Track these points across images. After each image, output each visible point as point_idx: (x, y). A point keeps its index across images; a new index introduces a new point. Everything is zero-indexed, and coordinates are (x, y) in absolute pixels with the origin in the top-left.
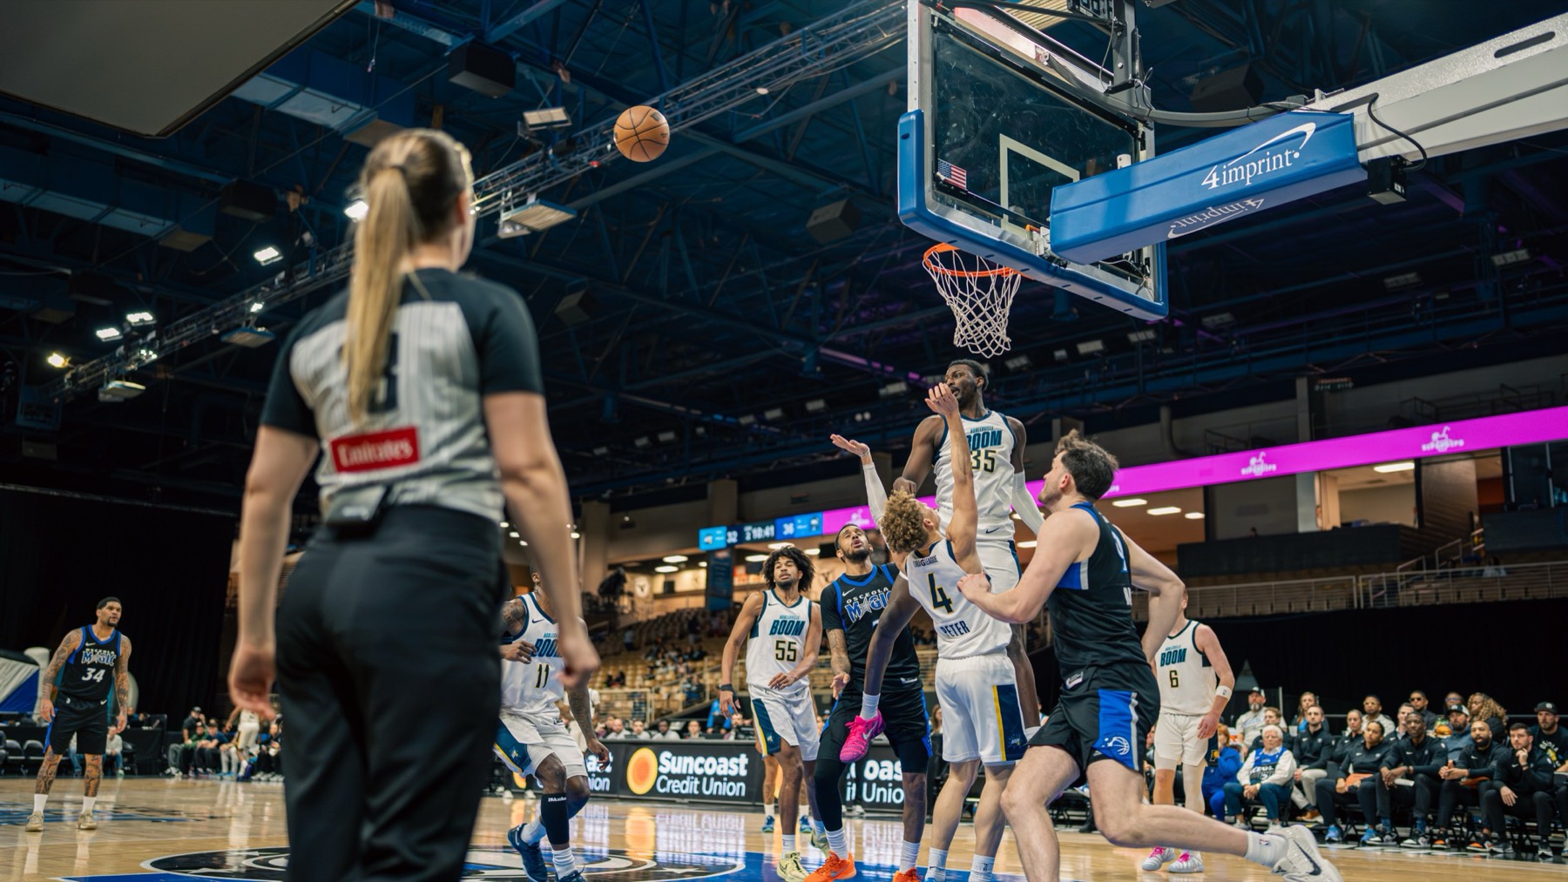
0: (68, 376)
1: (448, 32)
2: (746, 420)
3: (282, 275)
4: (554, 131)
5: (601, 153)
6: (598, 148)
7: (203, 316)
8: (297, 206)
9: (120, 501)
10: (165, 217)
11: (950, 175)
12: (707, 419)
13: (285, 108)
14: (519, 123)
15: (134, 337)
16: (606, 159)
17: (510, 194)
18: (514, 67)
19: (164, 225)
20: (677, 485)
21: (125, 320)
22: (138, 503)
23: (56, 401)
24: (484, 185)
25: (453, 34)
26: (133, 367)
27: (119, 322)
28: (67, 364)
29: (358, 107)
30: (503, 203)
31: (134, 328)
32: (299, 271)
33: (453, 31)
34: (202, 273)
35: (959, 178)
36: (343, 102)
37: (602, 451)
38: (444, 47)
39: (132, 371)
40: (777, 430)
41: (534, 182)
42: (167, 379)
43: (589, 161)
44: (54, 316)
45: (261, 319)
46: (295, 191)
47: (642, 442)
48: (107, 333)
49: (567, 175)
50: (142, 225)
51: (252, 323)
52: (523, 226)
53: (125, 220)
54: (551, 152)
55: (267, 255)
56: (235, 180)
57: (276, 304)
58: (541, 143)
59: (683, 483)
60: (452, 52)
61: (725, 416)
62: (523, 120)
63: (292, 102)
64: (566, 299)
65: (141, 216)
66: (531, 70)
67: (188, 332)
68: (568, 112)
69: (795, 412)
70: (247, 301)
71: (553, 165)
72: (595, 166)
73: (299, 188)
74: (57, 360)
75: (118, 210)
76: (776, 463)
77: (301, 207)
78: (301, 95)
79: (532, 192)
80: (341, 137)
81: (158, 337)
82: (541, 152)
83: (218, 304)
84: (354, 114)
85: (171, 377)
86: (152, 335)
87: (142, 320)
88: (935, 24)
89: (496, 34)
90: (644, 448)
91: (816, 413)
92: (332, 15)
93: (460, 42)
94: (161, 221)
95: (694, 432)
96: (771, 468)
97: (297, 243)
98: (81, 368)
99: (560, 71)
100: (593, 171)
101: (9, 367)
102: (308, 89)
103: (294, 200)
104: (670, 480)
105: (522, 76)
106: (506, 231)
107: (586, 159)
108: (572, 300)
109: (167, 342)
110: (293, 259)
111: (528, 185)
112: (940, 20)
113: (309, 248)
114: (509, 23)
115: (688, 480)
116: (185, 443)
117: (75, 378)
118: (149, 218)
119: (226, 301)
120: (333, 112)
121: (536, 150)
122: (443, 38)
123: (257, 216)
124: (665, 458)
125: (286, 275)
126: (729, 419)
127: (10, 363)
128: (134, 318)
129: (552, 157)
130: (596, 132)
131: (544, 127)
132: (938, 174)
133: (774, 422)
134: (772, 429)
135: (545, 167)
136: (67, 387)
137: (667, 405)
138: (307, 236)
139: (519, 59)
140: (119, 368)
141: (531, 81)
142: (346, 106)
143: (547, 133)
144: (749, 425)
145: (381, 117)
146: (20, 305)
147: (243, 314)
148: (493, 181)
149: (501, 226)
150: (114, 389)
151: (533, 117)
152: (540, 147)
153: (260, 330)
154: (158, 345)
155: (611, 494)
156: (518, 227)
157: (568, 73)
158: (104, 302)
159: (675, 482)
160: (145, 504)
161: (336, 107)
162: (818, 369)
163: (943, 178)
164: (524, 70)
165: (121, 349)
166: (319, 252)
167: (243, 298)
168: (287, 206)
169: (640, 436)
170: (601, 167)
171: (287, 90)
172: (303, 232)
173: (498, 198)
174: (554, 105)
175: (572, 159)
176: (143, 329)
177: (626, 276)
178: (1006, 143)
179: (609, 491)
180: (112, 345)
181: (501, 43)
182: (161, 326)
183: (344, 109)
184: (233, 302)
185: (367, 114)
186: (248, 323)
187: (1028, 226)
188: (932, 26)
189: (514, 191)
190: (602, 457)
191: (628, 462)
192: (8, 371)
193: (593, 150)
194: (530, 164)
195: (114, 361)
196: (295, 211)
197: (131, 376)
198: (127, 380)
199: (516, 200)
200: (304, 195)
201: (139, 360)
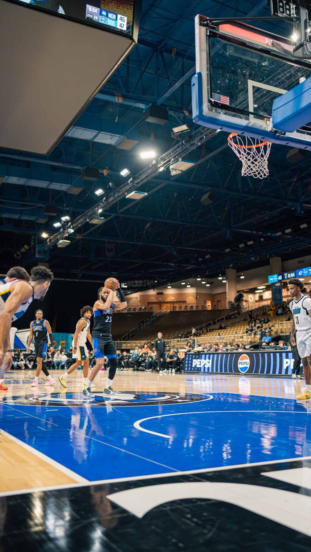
0: (48, 240)
1: (143, 103)
2: (279, 234)
3: (104, 198)
4: (184, 134)
5: (201, 139)
6: (200, 137)
7: (83, 216)
8: (106, 174)
9: (69, 280)
10: (67, 183)
11: (220, 100)
12: (265, 235)
13: (96, 140)
14: (172, 133)
15: (65, 225)
16: (203, 141)
17: (173, 159)
18: (167, 112)
19: (67, 186)
20: (256, 260)
21: (61, 220)
22: (75, 280)
23: (46, 248)
24: (164, 157)
25: (145, 104)
26: (66, 235)
27: (60, 221)
28: (48, 236)
29: (119, 136)
30: (171, 163)
31: (65, 222)
32: (110, 197)
33: (144, 103)
34: (82, 201)
35: (225, 100)
36: (114, 135)
37: (227, 250)
38: (143, 109)
39: (66, 236)
40: (290, 237)
41: (180, 153)
42: (80, 239)
43: (198, 143)
44: (42, 221)
45: (101, 215)
46: (105, 169)
47: (242, 246)
48: (57, 225)
49: (191, 149)
50: (61, 187)
51: (98, 216)
52: (179, 170)
53: (56, 186)
54: (184, 142)
55: (99, 192)
56: (85, 167)
57: (105, 209)
58: (180, 139)
59: (258, 259)
60: (146, 111)
61: (271, 233)
62: (172, 131)
63: (98, 137)
64: (204, 196)
65: (60, 184)
66: (175, 113)
67: (80, 221)
68: (188, 126)
69: (296, 230)
70: (96, 209)
71: (185, 146)
72: (200, 144)
73: (107, 168)
74: (44, 235)
75: (53, 183)
76: (291, 249)
77: (108, 174)
78: (100, 134)
79: (180, 157)
80: (116, 147)
81: (72, 224)
82: (181, 142)
83: (87, 211)
84: (119, 139)
85: (81, 237)
86: (70, 224)
87: (66, 219)
88: (208, 34)
89: (160, 101)
90: (242, 248)
91: (304, 229)
92: (89, 101)
93: (148, 106)
94: (66, 185)
95: (260, 241)
96: (289, 251)
97: (108, 187)
98: (52, 237)
99: (185, 112)
100: (200, 146)
101: (33, 239)
102: (102, 132)
103: (106, 172)
104: (253, 259)
105: (171, 116)
106: (173, 173)
107: (196, 142)
108: (206, 196)
109: (74, 225)
110: (108, 192)
111: (178, 155)
112: (210, 32)
113: (112, 187)
114: (163, 97)
115: (259, 258)
116: (90, 259)
117: (50, 240)
118: (62, 184)
119: (90, 210)
120: (111, 139)
121: (179, 142)
122: (142, 106)
123: (94, 179)
124: (251, 250)
125: (106, 198)
126: (273, 235)
127: (33, 238)
128: (64, 219)
129: (184, 144)
130: (198, 132)
131: (180, 133)
132: (211, 99)
133: (289, 234)
134: (288, 236)
135: (183, 147)
136: (49, 244)
137: (249, 232)
138: (110, 184)
139: (169, 109)
140: (62, 236)
141: (175, 117)
142: (115, 136)
143: (182, 134)
144: (280, 236)
145: (128, 138)
146: (32, 218)
147: (95, 213)
148: (167, 156)
149: (171, 171)
150: (61, 243)
151: (176, 130)
152: (180, 140)
153: (101, 218)
154: (72, 227)
155: (232, 265)
156: (177, 171)
157: (188, 112)
158: (54, 214)
159: (255, 259)
160: (77, 280)
161: (112, 137)
162: (303, 212)
163: (213, 100)
164: (171, 113)
165: (62, 230)
166: (115, 189)
167: (95, 208)
168: (103, 174)
169: (241, 244)
170: (202, 145)
171: (96, 133)
172: (109, 183)
173: (169, 161)
174: (184, 124)
175: (191, 143)
176: (67, 222)
177: (225, 186)
178: (251, 84)
179: (232, 264)
180: (59, 228)
181: (162, 105)
182: (72, 220)
183: (114, 137)
184: (92, 210)
185: (123, 138)
186: (97, 216)
187: (265, 119)
188: (207, 35)
189: (174, 157)
190: (228, 252)
191: (238, 253)
192: (32, 240)
193: (198, 138)
194: (179, 147)
195: (60, 233)
196: (106, 175)
197: (66, 238)
198: (65, 240)
199: (175, 161)
200: (109, 169)
201: (67, 232)
